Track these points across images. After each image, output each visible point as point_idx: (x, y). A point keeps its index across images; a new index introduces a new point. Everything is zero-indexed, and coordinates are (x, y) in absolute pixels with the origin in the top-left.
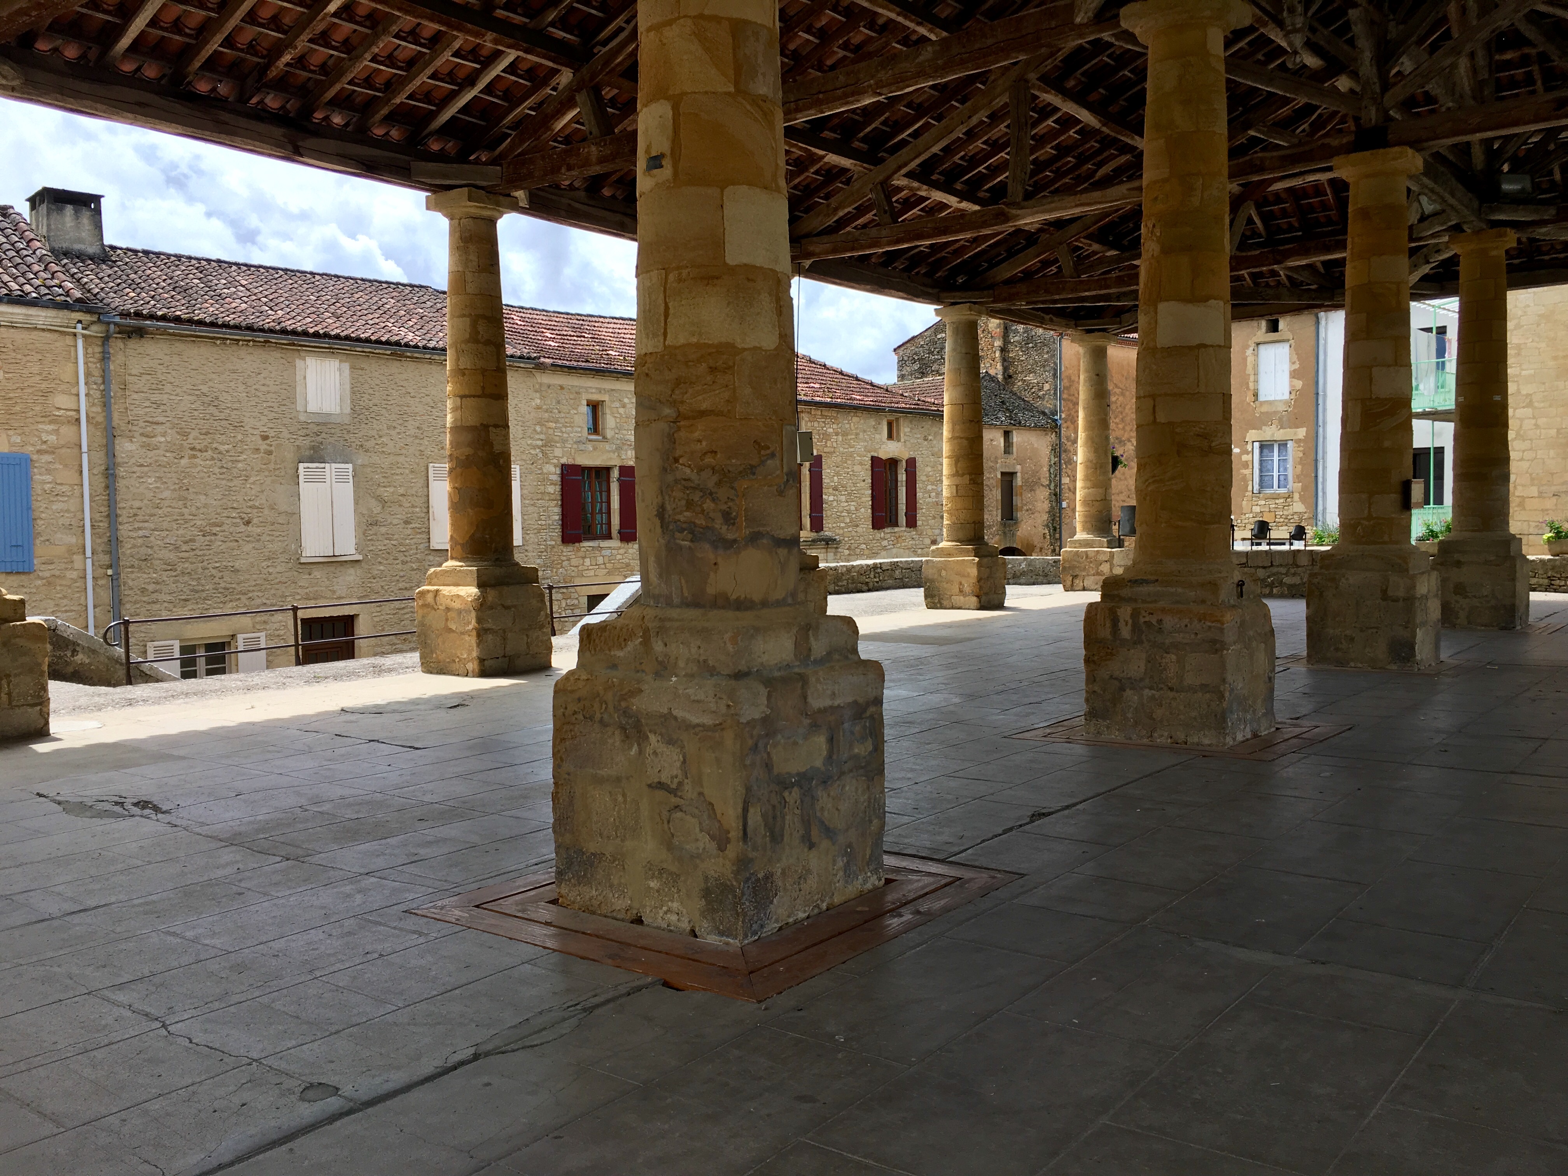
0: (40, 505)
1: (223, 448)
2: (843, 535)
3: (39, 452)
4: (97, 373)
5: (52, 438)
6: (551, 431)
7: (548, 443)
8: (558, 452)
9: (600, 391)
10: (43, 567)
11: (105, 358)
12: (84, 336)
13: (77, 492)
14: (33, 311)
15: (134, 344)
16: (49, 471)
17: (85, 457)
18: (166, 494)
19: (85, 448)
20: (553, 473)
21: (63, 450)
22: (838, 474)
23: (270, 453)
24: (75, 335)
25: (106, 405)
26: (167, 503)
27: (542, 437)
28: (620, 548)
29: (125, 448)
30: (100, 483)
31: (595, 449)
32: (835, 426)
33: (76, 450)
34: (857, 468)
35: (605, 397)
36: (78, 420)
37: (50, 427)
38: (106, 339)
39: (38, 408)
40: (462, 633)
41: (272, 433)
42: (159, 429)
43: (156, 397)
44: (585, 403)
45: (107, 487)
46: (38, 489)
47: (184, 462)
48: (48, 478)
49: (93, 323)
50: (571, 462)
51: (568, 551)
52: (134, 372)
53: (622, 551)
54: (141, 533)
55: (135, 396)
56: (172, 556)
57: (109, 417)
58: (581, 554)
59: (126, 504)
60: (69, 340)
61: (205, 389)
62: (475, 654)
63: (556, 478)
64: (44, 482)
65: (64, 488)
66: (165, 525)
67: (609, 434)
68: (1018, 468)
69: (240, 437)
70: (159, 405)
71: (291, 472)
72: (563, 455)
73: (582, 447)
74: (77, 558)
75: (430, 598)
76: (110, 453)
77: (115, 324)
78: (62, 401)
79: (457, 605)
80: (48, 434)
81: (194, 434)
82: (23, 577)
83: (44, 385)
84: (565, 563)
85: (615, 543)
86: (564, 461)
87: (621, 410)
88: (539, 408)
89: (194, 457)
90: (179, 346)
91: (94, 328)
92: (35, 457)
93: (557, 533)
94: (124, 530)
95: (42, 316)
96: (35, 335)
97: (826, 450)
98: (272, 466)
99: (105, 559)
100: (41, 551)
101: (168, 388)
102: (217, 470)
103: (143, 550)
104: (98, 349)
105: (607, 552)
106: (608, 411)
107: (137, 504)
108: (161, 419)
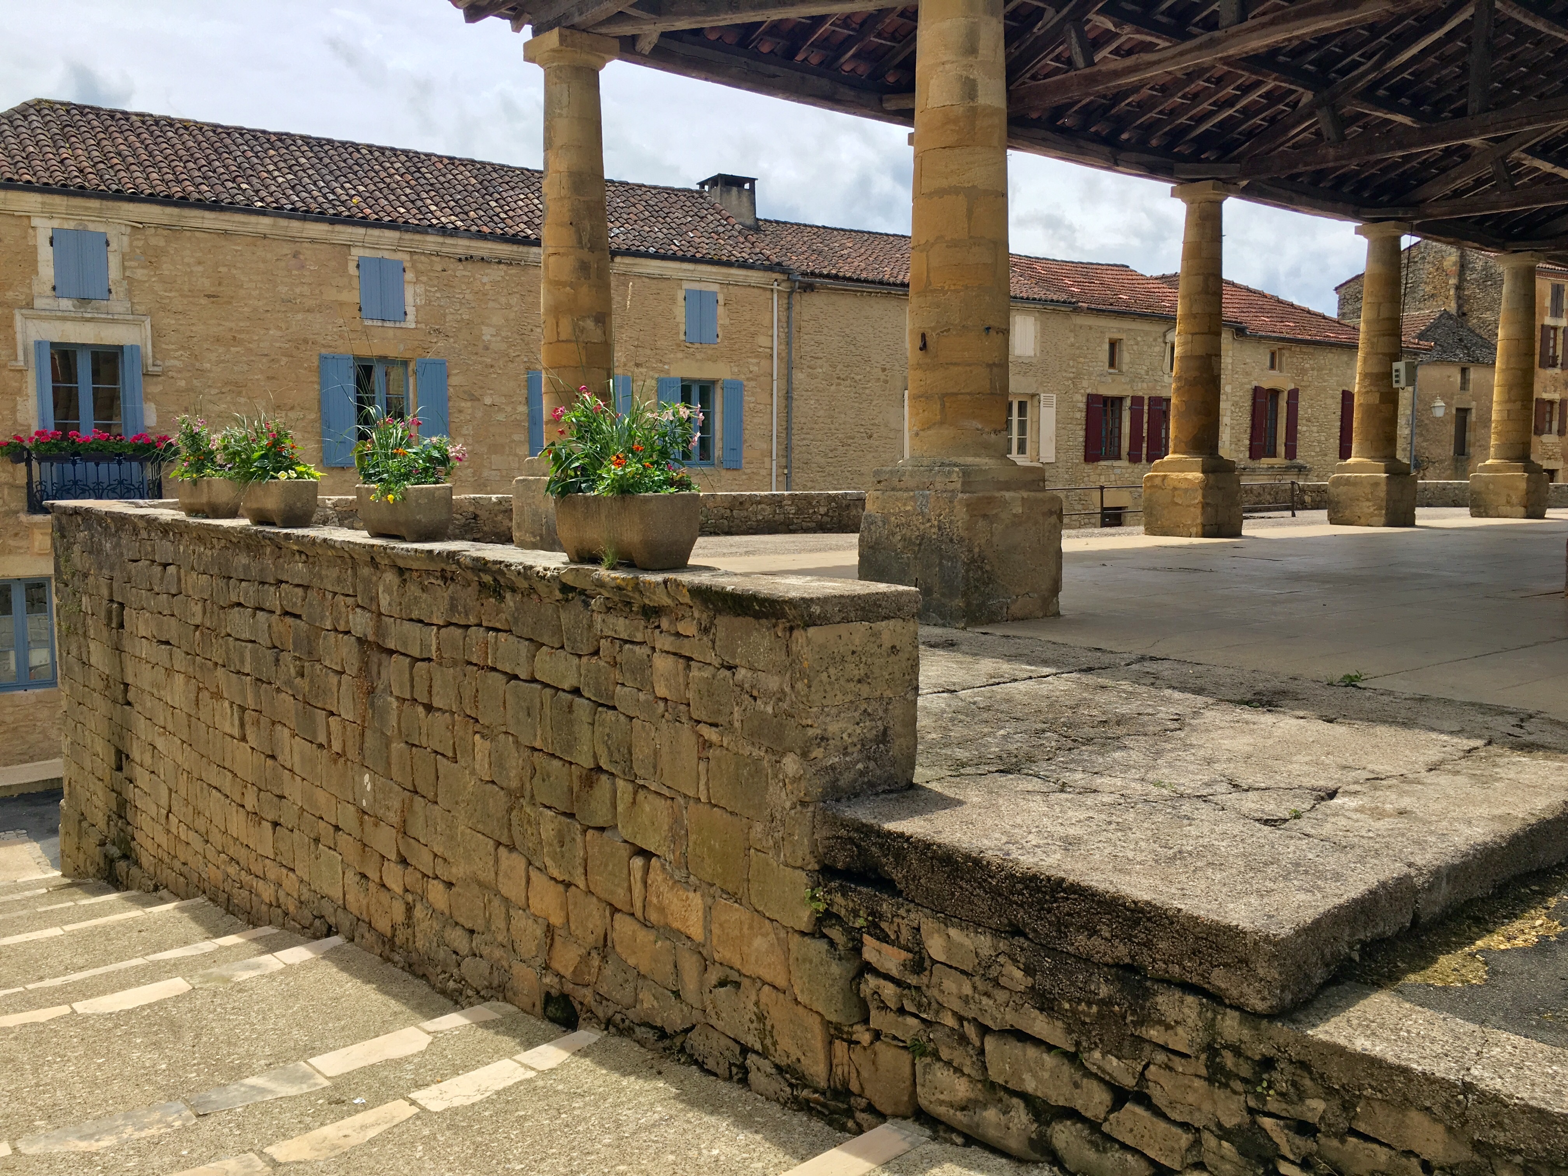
0: (747, 419)
1: (858, 377)
2: (1313, 463)
3: (748, 379)
4: (784, 319)
5: (756, 369)
6: (1080, 366)
7: (1078, 376)
8: (1085, 383)
9: (1119, 330)
10: (747, 466)
11: (789, 308)
12: (778, 291)
13: (769, 411)
14: (750, 273)
15: (806, 296)
16: (753, 394)
17: (775, 383)
18: (821, 413)
19: (775, 377)
20: (1080, 401)
21: (762, 378)
22: (1311, 407)
23: (886, 382)
24: (772, 290)
25: (788, 344)
26: (821, 420)
27: (1074, 370)
28: (1127, 468)
29: (799, 376)
30: (783, 402)
31: (1113, 381)
32: (1311, 362)
33: (769, 378)
34: (1329, 401)
35: (1123, 336)
36: (772, 356)
37: (754, 361)
38: (790, 294)
39: (748, 346)
40: (1188, 506)
41: (888, 366)
42: (819, 362)
43: (818, 338)
44: (1107, 340)
45: (786, 407)
46: (746, 408)
47: (833, 388)
48: (753, 399)
49: (784, 281)
50: (1094, 392)
51: (1088, 468)
52: (806, 318)
53: (1129, 470)
54: (805, 442)
55: (806, 337)
56: (822, 461)
57: (789, 353)
58: (1098, 471)
59: (798, 419)
60: (768, 293)
61: (848, 331)
62: (1199, 521)
63: (1083, 406)
64: (750, 402)
65: (761, 407)
66: (819, 437)
67: (1125, 368)
68: (1473, 404)
69: (868, 369)
70: (819, 343)
71: (899, 397)
72: (1089, 386)
73: (1103, 379)
74: (767, 460)
75: (1158, 482)
76: (789, 381)
77: (800, 281)
78: (763, 341)
79: (1184, 485)
80: (754, 366)
81: (840, 366)
82: (735, 472)
83: (752, 329)
84: (1086, 479)
85: (1124, 463)
86: (1089, 391)
87: (1135, 347)
88: (1072, 345)
89: (839, 384)
90: (834, 298)
91: (784, 285)
92: (745, 383)
93: (1081, 453)
94: (795, 439)
95: (755, 277)
96: (749, 291)
97: (1303, 384)
98: (887, 393)
99: (783, 461)
100: (747, 453)
101: (825, 330)
102: (852, 395)
103: (806, 456)
104: (786, 301)
105: (1118, 471)
106: (1125, 348)
107: (803, 420)
108: (821, 355)
